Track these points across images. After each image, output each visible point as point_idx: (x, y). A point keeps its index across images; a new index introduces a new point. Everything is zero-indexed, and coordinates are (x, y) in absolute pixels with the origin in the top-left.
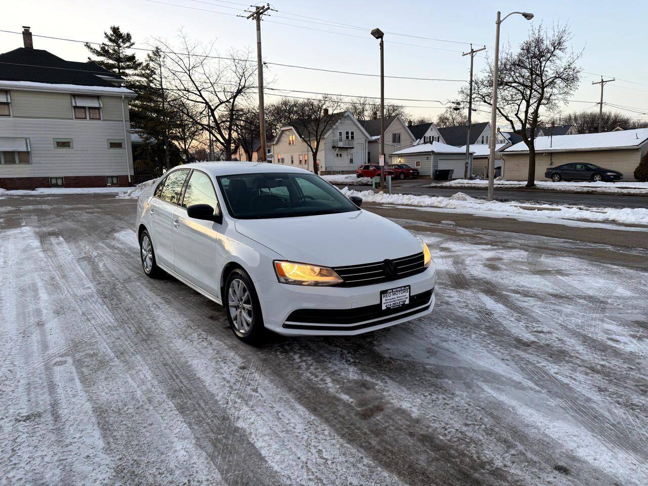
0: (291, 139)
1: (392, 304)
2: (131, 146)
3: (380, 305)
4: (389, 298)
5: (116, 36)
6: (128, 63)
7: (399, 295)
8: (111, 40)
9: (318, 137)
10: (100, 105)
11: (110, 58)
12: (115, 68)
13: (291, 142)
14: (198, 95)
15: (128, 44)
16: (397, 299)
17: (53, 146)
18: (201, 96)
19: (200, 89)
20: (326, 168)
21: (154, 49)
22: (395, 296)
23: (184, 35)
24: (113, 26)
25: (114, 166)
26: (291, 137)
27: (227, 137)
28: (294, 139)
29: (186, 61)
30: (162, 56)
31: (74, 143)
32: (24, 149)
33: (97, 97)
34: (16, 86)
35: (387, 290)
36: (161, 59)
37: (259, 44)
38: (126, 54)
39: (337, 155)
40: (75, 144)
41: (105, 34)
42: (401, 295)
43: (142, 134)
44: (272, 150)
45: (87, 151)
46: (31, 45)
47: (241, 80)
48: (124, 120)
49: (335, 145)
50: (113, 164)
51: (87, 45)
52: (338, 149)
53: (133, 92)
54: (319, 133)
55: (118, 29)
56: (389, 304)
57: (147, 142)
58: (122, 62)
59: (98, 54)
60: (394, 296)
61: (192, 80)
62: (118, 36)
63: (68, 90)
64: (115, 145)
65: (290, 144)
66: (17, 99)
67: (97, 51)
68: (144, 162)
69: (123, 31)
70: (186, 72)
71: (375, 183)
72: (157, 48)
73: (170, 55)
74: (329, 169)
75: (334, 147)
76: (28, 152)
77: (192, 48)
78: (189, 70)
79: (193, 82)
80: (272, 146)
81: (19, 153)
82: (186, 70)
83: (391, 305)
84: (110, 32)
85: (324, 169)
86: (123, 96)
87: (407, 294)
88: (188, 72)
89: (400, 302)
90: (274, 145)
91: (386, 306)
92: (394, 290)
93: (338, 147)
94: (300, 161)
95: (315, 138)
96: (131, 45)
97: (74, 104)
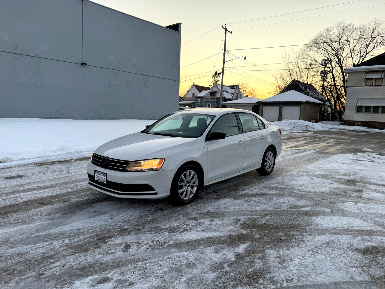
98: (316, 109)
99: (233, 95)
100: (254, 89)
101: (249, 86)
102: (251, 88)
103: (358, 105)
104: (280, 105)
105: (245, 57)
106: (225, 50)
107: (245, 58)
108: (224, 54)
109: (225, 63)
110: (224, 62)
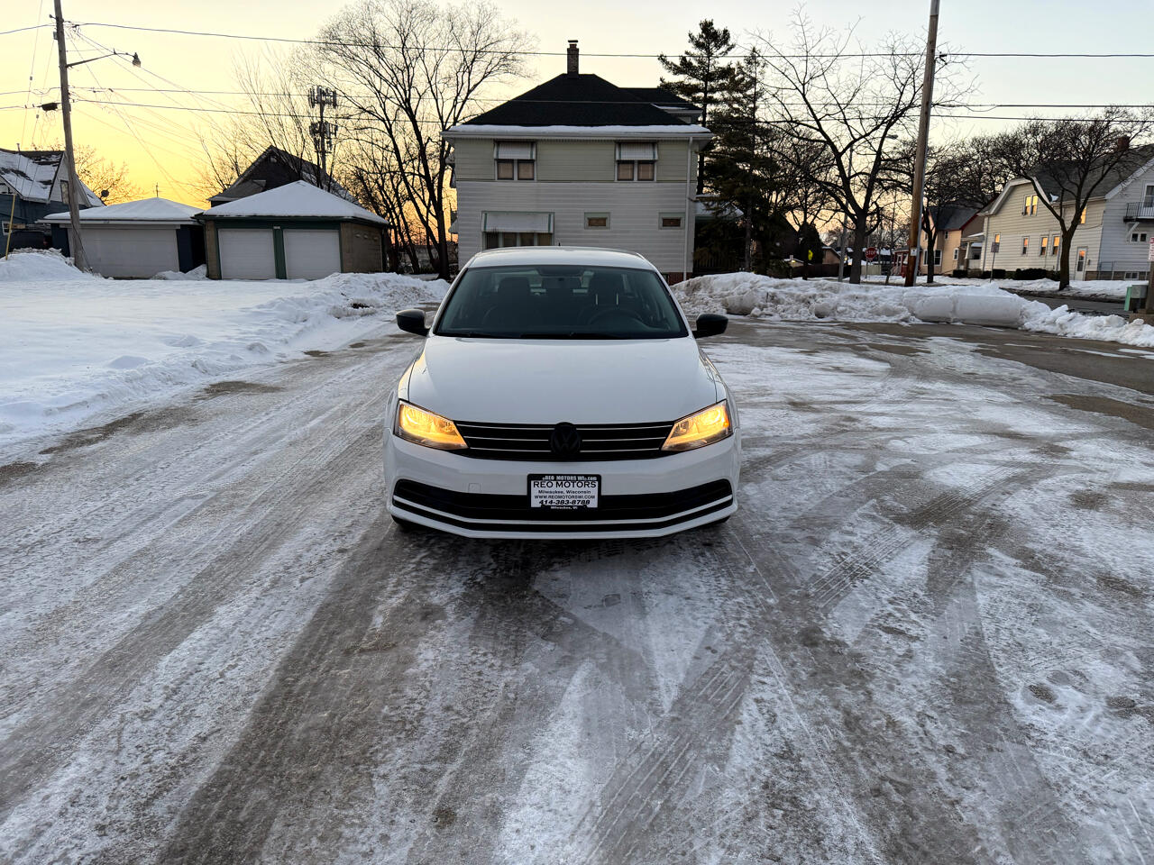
0: (1028, 204)
1: (554, 500)
2: (694, 224)
3: (528, 498)
4: (547, 489)
5: (707, 37)
6: (721, 81)
7: (571, 488)
8: (698, 45)
9: (1082, 200)
10: (654, 157)
11: (694, 76)
12: (700, 91)
13: (1029, 210)
14: (815, 129)
15: (724, 48)
16: (566, 494)
17: (582, 224)
18: (820, 130)
19: (819, 116)
20: (1100, 266)
21: (748, 54)
22: (564, 489)
23: (803, 19)
24: (703, 20)
25: (665, 257)
26: (1029, 199)
27: (861, 202)
28: (1035, 203)
29: (801, 67)
30: (762, 64)
31: (612, 219)
32: (545, 230)
33: (652, 143)
34: (544, 134)
35: (544, 475)
36: (759, 69)
37: (934, 17)
38: (719, 65)
39: (1135, 237)
40: (612, 222)
41: (690, 35)
42: (576, 489)
43: (710, 203)
44: (985, 227)
45: (628, 232)
46: (577, 68)
47: (902, 93)
48: (688, 181)
49: (1133, 214)
50: (663, 254)
51: (662, 58)
52: (1137, 224)
53: (708, 130)
54: (1084, 193)
55: (711, 24)
56: (549, 500)
57: (719, 215)
58: (712, 80)
59: (677, 71)
60: (559, 489)
61: (807, 103)
62: (711, 37)
63: (611, 134)
64: (671, 222)
65: (1026, 213)
66: (547, 153)
67: (675, 66)
68: (710, 252)
69: (718, 27)
70: (797, 88)
71: (1131, 299)
72: (754, 50)
73: (774, 61)
74: (1106, 268)
75: (1127, 220)
76: (551, 234)
77: (815, 42)
78: (803, 85)
79: (809, 106)
80: (986, 219)
81: (539, 234)
82: (798, 85)
83: (554, 503)
84: (697, 32)
85: (1094, 268)
86: (691, 139)
87: (594, 491)
88: (801, 88)
89: (574, 502)
90: (989, 216)
91: (542, 502)
92: (558, 478)
93: (1138, 220)
94: (1043, 249)
95: (1074, 202)
96: (729, 49)
97: (617, 158)
98: (375, 241)
99: (49, 186)
100: (117, 170)
101: (98, 156)
102: (107, 164)
103: (489, 229)
104: (275, 228)
105: (136, 57)
106: (59, 21)
107: (136, 61)
108: (59, 36)
109: (69, 70)
110: (64, 66)
